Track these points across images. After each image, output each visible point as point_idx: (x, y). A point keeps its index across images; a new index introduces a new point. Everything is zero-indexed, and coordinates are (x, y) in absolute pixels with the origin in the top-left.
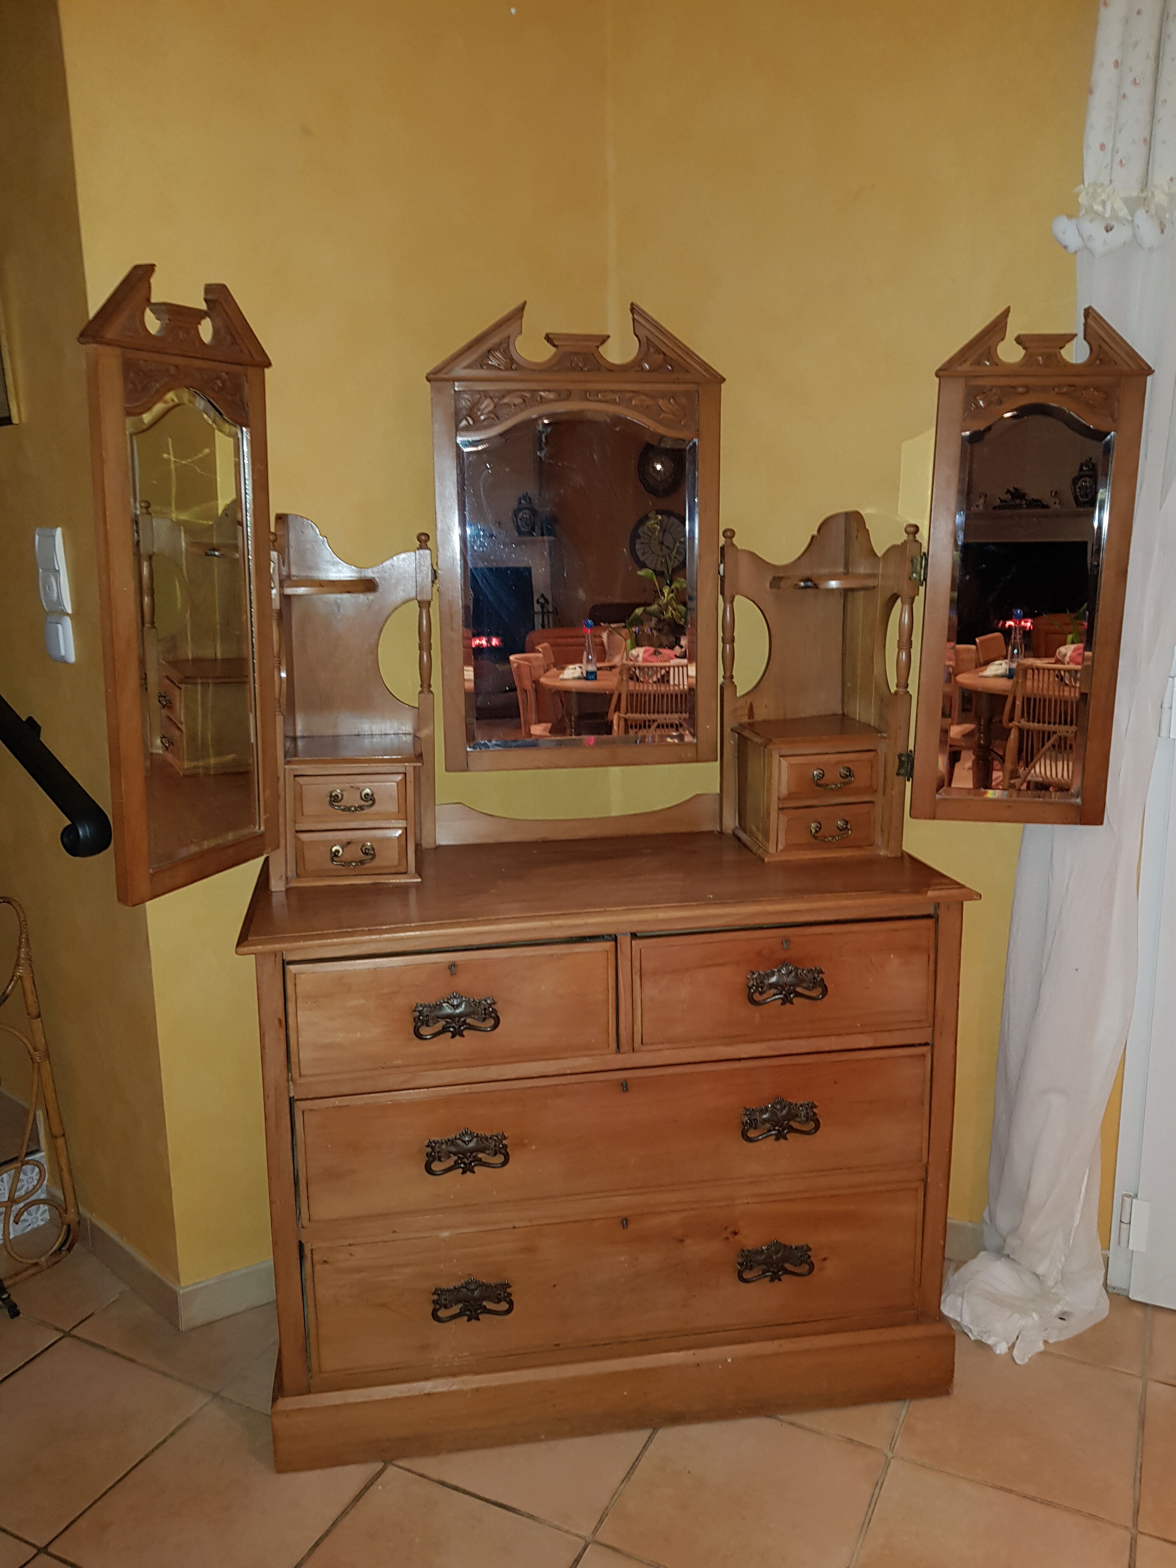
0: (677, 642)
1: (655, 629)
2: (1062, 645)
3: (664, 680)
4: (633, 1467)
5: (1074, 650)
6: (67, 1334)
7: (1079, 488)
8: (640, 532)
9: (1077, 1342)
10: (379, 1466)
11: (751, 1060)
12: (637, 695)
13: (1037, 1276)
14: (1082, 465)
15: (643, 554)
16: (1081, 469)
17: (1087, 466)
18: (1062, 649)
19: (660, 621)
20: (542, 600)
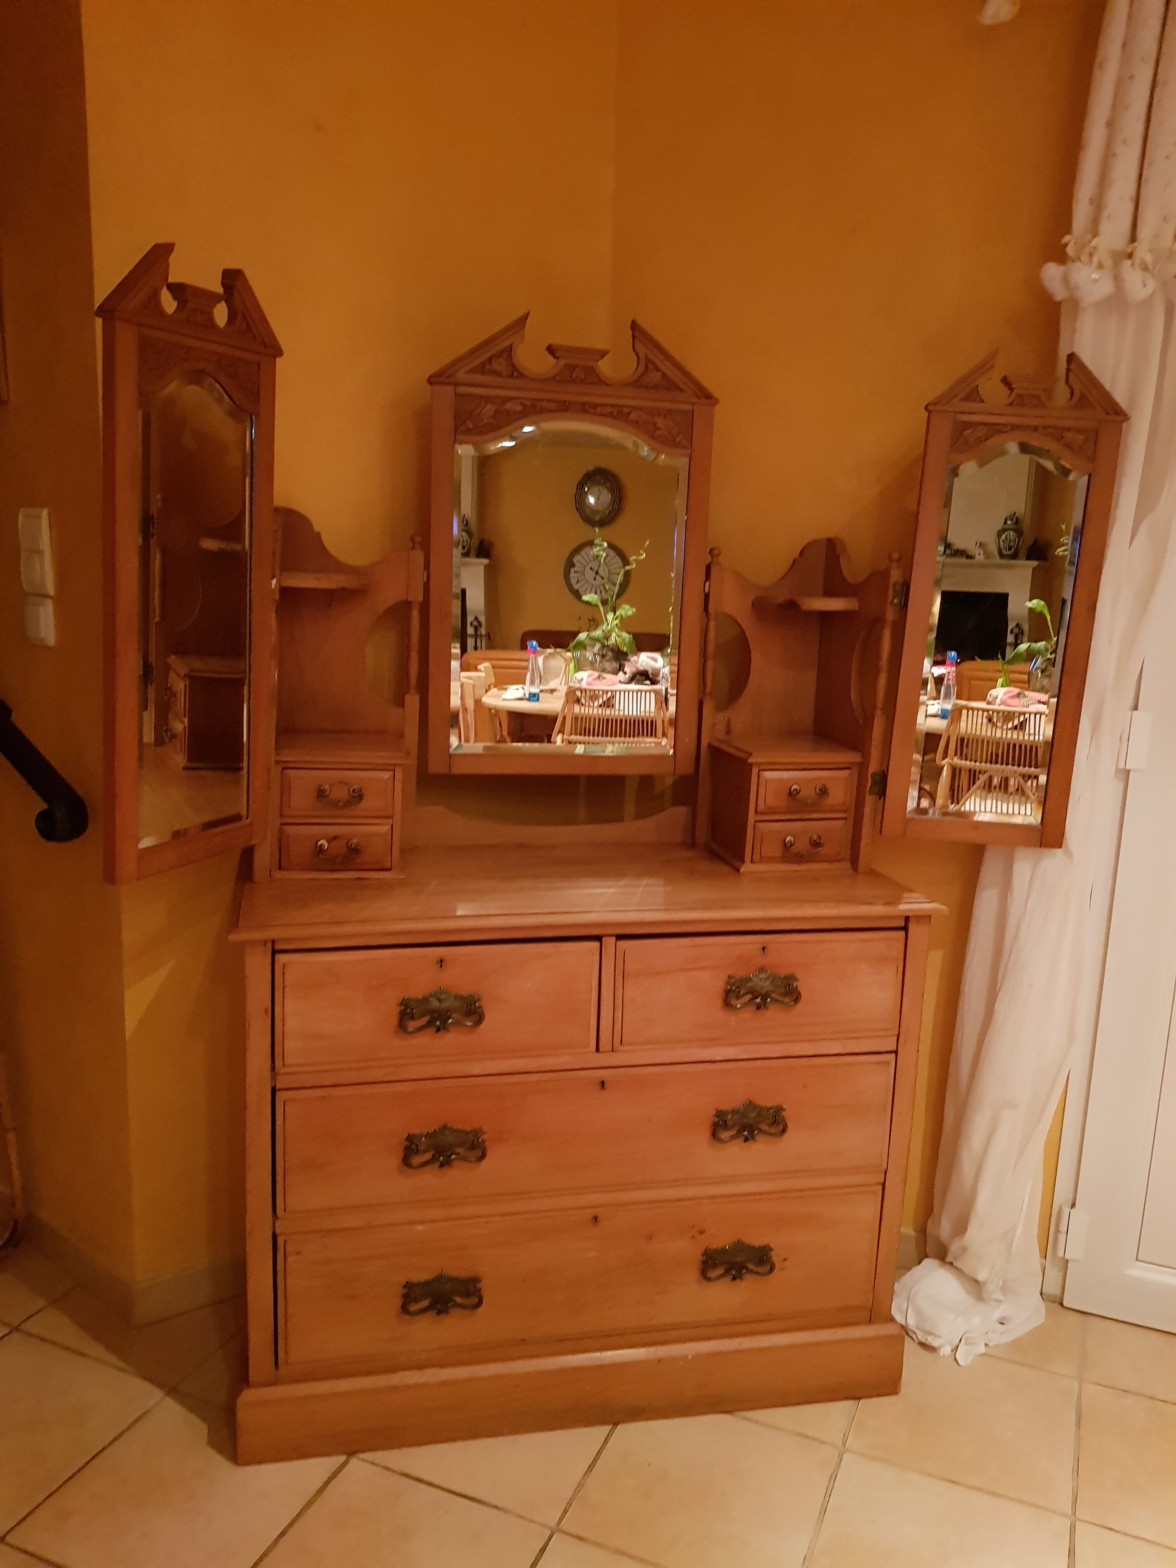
0: (621, 668)
1: (598, 654)
2: (992, 688)
3: (608, 704)
4: (595, 1461)
5: (1005, 694)
6: (17, 1329)
7: (1003, 541)
8: (575, 560)
9: (1017, 1344)
10: (343, 1458)
11: (724, 1063)
12: (582, 719)
13: (977, 1281)
14: (1006, 519)
15: (578, 582)
16: (1006, 522)
17: (1012, 520)
18: (993, 692)
19: (603, 646)
20: (476, 623)
